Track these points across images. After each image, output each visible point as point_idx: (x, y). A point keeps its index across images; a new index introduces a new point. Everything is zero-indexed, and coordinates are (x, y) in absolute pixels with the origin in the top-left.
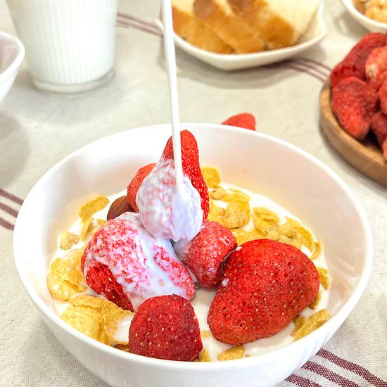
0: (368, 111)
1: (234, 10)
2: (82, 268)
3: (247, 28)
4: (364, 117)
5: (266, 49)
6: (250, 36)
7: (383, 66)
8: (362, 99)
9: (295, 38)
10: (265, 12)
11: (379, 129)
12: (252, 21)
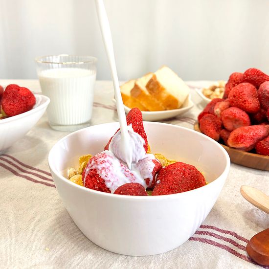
0: (218, 129)
1: (150, 93)
2: (83, 180)
3: (156, 101)
4: (217, 131)
5: (166, 110)
6: (158, 104)
7: (222, 108)
8: (214, 123)
9: (180, 105)
10: (164, 93)
11: (224, 136)
12: (159, 98)
